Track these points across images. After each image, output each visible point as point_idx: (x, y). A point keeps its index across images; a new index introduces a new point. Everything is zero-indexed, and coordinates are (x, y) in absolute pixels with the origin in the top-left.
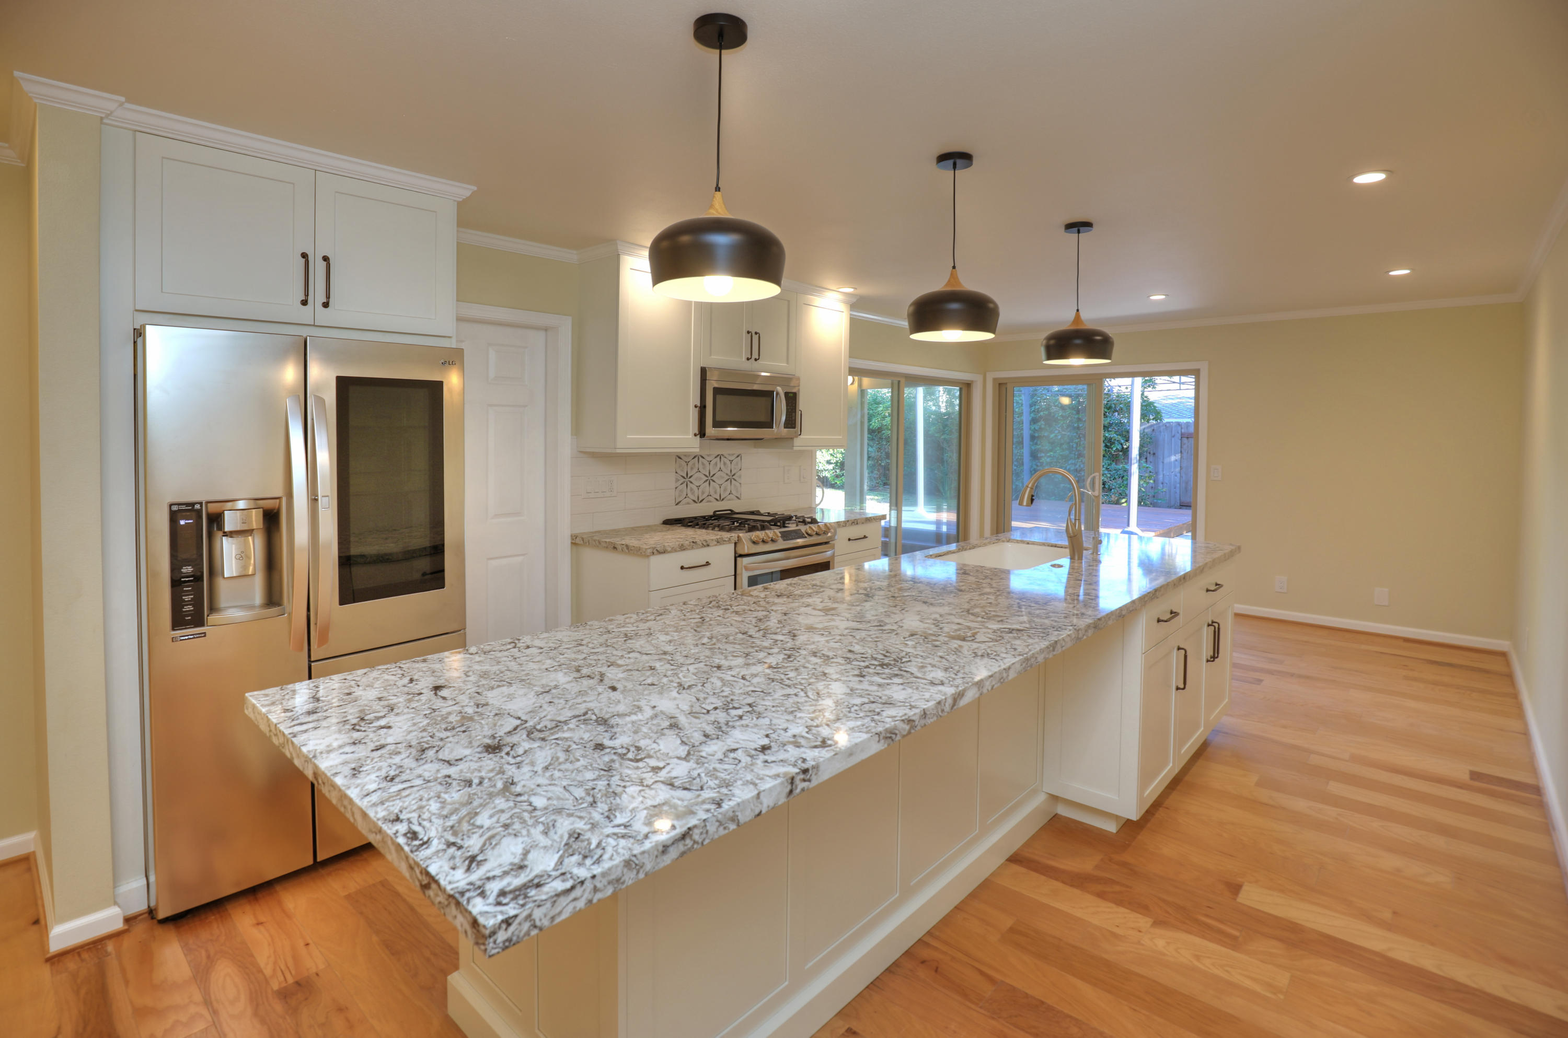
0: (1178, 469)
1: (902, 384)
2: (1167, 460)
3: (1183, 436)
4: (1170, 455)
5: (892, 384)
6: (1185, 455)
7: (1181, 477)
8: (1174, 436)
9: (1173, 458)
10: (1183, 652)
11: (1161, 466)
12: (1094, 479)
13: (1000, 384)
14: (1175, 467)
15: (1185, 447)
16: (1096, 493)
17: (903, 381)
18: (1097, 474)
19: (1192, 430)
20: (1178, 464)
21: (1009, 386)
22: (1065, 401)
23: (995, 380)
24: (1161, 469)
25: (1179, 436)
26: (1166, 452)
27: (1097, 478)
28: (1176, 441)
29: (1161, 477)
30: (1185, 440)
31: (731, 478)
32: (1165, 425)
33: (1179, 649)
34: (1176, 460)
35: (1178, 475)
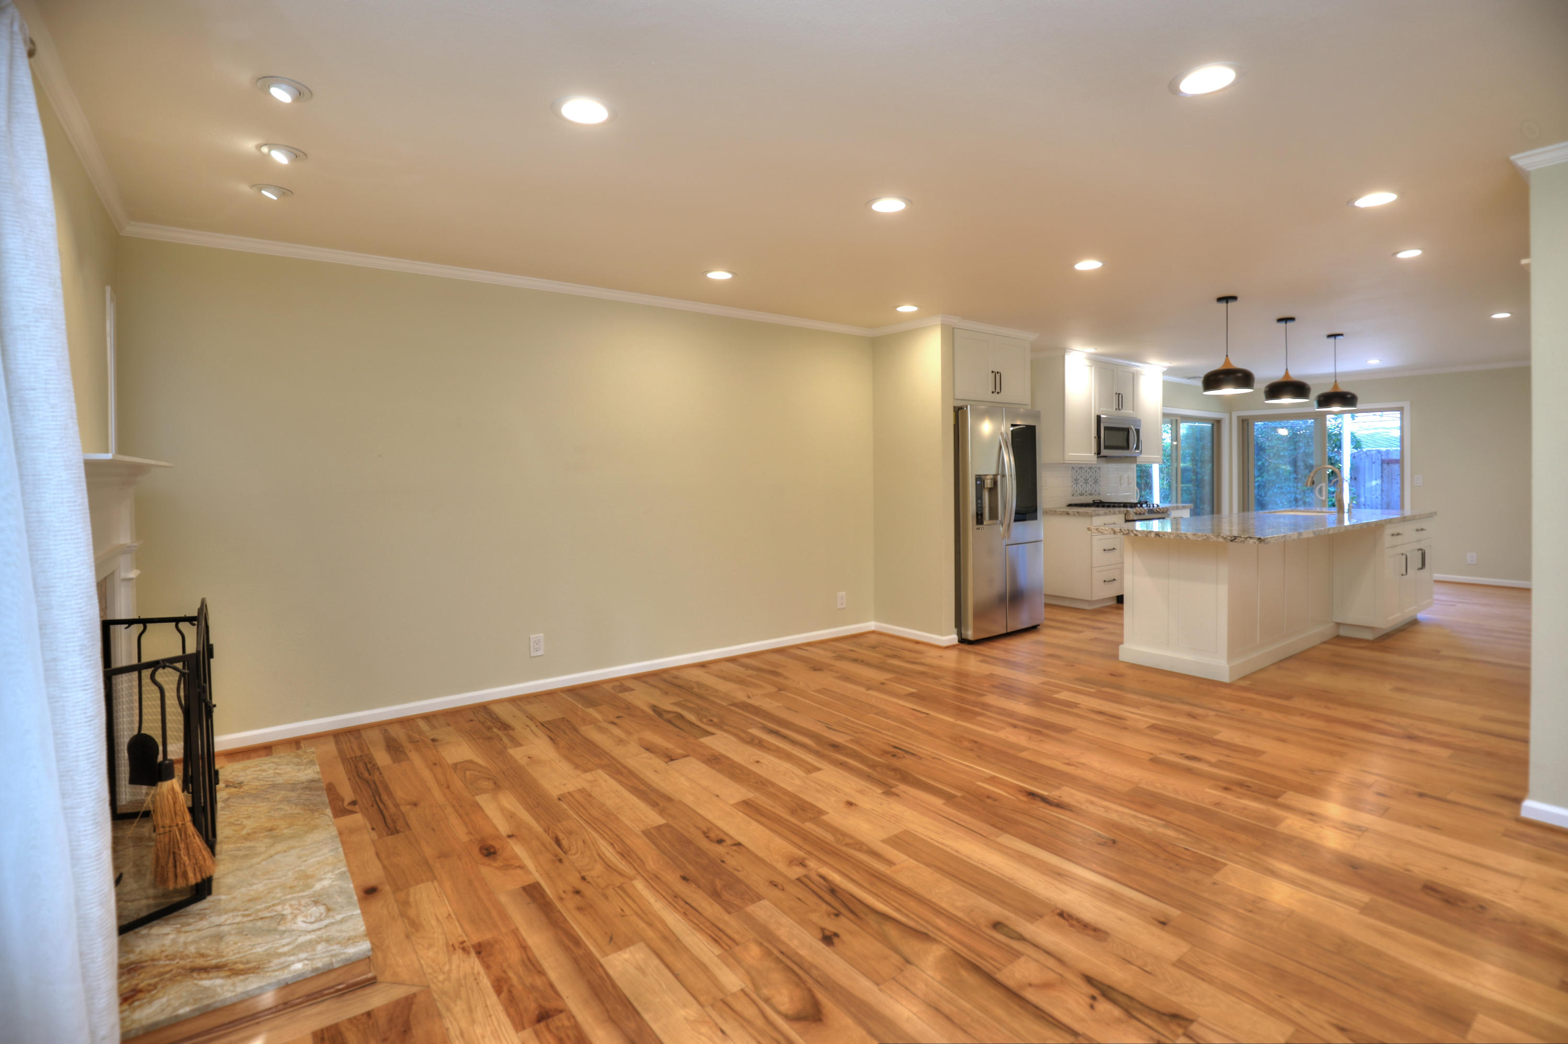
0: (1379, 492)
1: (1179, 421)
2: (1368, 485)
3: (1383, 462)
4: (1371, 480)
5: (1172, 420)
6: (1385, 479)
7: (1382, 498)
8: (1374, 463)
9: (1374, 483)
10: (1404, 557)
11: (1362, 490)
12: (1321, 487)
13: (1243, 420)
14: (1376, 491)
15: (1385, 472)
16: (1324, 498)
17: (1179, 419)
18: (1323, 484)
19: (1396, 456)
20: (1379, 488)
21: (1250, 421)
22: (1283, 432)
23: (1239, 417)
24: (1362, 493)
25: (1379, 462)
26: (1367, 477)
27: (1324, 489)
28: (1377, 468)
29: (1362, 499)
30: (1385, 466)
31: (1096, 482)
32: (1366, 453)
33: (1403, 554)
34: (1377, 484)
35: (1380, 497)
